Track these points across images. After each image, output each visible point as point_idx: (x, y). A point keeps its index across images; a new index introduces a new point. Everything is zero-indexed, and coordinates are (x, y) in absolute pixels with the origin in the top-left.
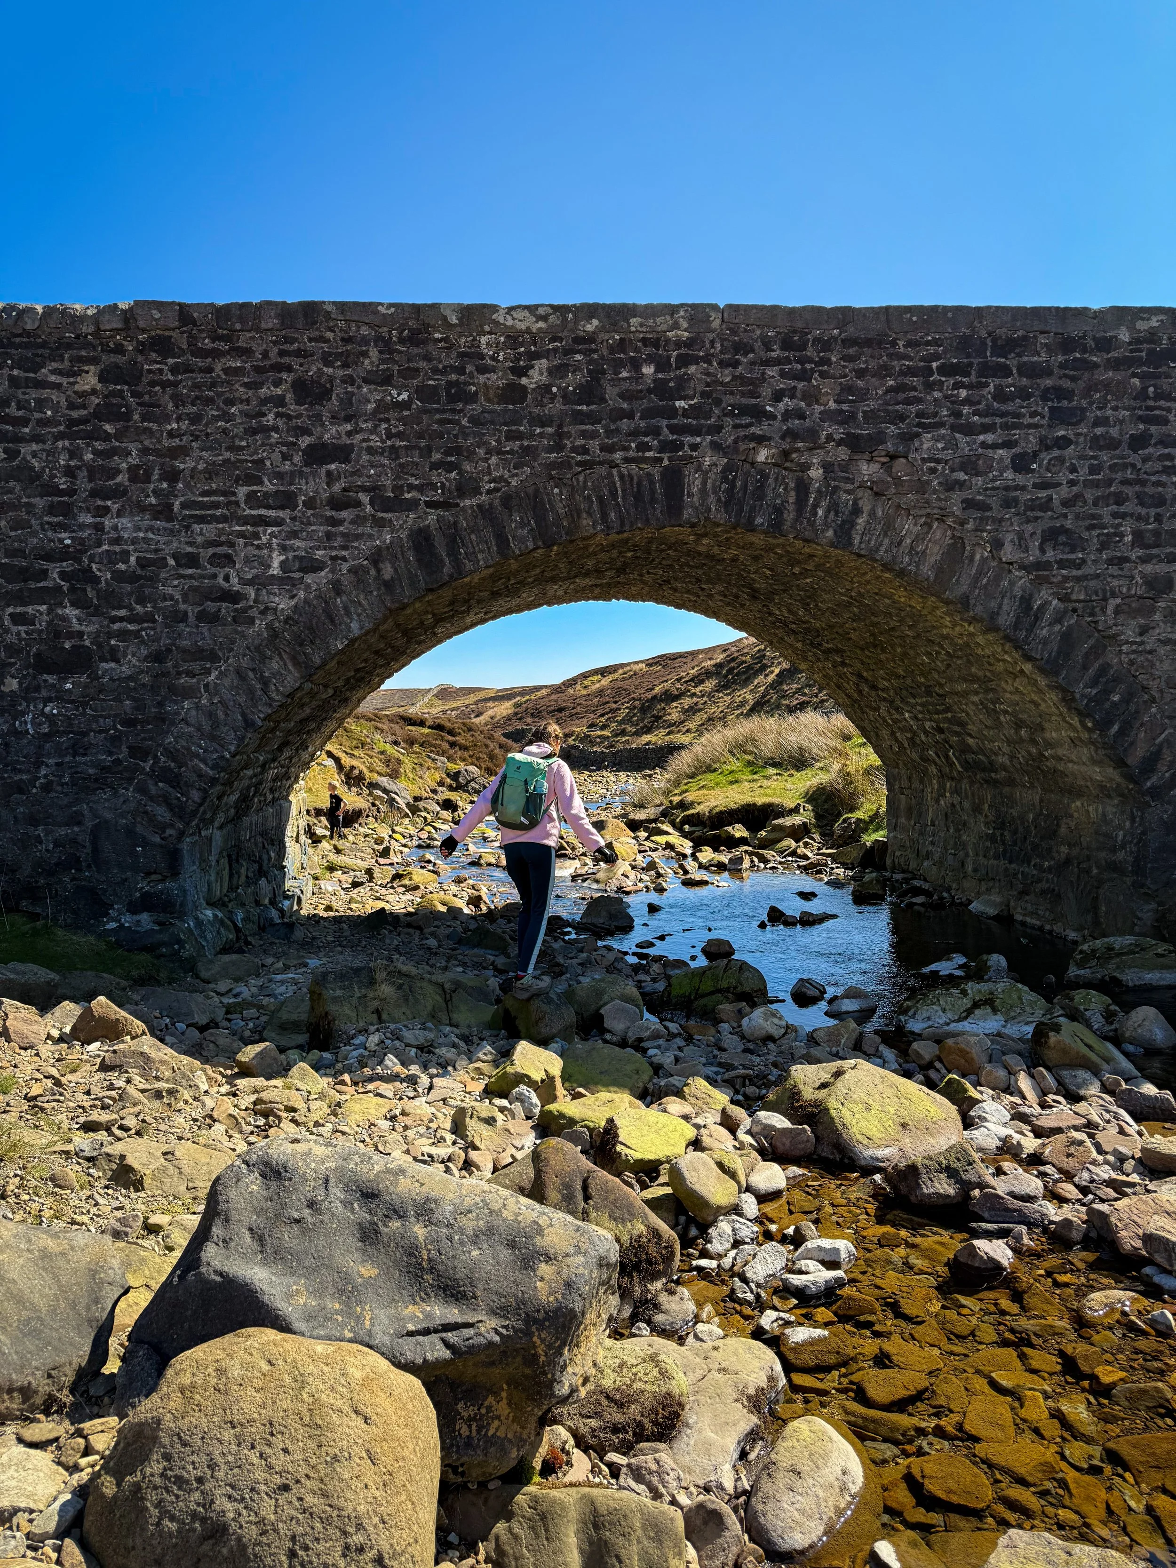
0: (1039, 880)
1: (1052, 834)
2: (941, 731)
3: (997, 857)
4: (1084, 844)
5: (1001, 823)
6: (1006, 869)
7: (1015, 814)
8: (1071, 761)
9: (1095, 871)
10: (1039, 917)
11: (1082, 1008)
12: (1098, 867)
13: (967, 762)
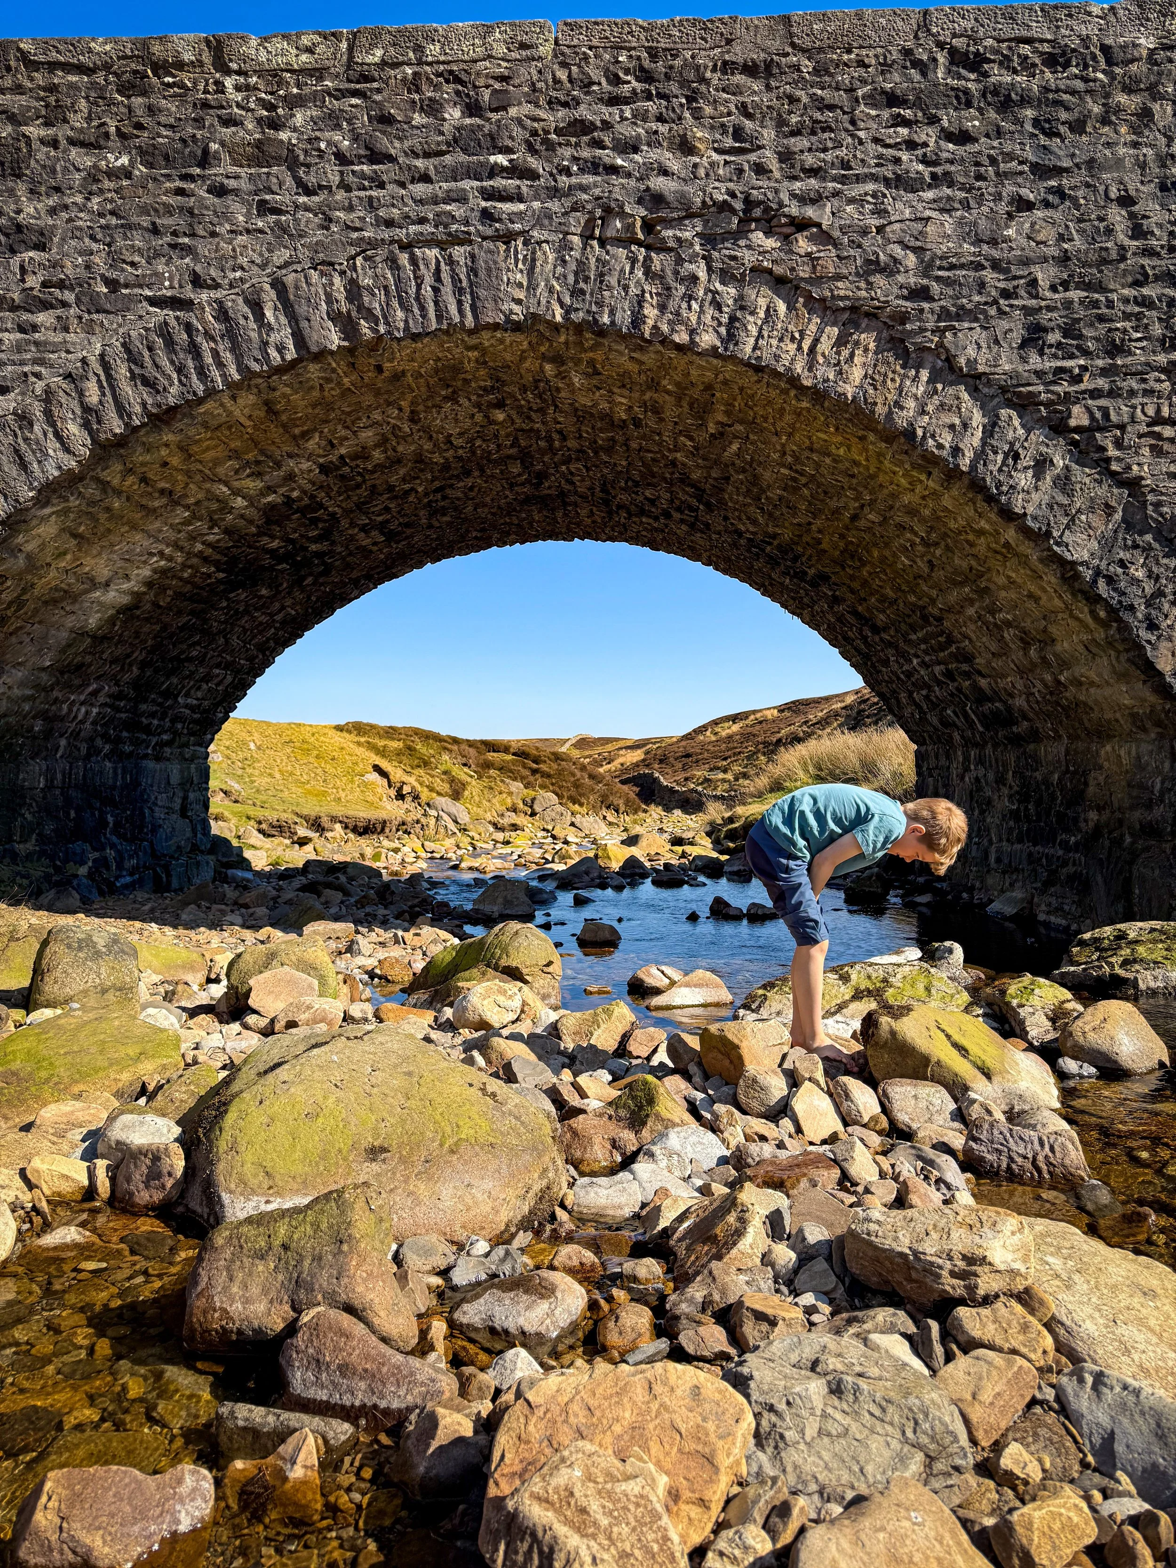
0: (1065, 864)
1: (1077, 798)
2: (949, 675)
3: (1020, 841)
4: (1116, 805)
5: (1023, 796)
6: (1030, 854)
7: (1039, 778)
8: (1092, 684)
9: (1128, 840)
10: (1065, 915)
11: (1015, 1002)
12: (1132, 835)
13: (984, 715)
